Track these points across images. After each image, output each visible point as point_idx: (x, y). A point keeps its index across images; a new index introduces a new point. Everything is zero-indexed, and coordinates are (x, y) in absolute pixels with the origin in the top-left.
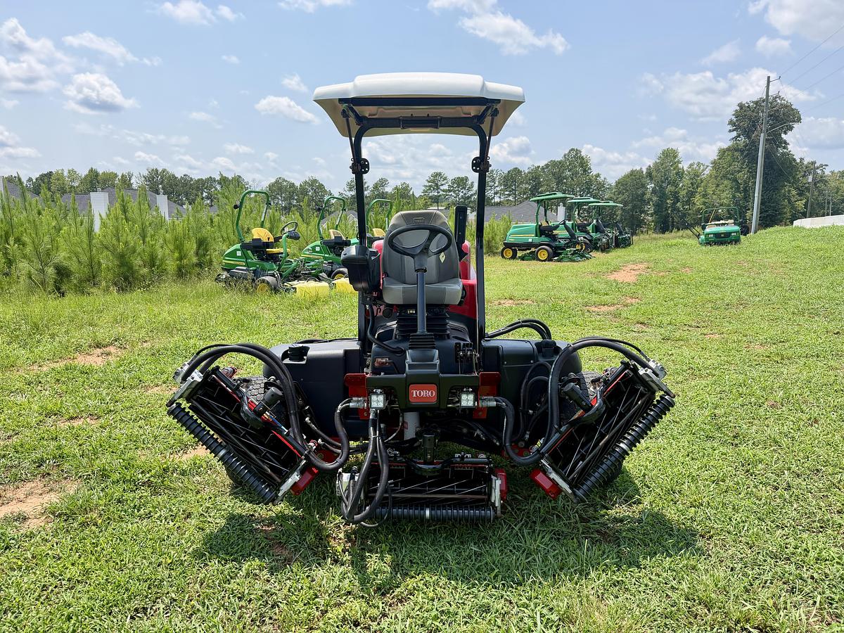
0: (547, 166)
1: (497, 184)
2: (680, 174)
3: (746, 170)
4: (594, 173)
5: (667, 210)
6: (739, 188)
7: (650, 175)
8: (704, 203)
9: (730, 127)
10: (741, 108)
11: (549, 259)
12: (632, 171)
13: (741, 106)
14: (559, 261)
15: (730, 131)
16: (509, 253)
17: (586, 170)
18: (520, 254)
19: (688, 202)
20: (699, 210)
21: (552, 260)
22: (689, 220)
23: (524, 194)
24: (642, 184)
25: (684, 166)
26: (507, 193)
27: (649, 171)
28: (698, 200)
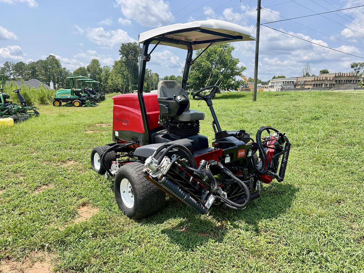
0: (38, 62)
1: (11, 69)
2: (101, 70)
3: (127, 70)
4: (63, 67)
5: (97, 85)
6: (124, 77)
7: (88, 70)
8: (112, 83)
9: (120, 53)
10: (123, 46)
11: (81, 105)
12: (80, 68)
13: (123, 45)
14: (86, 106)
15: (120, 54)
16: (57, 103)
17: (59, 66)
18: (63, 104)
19: (105, 82)
20: (110, 86)
21: (82, 106)
22: (107, 90)
23: (28, 75)
24: (85, 74)
25: (102, 67)
26: (18, 74)
27: (88, 68)
28: (109, 81)
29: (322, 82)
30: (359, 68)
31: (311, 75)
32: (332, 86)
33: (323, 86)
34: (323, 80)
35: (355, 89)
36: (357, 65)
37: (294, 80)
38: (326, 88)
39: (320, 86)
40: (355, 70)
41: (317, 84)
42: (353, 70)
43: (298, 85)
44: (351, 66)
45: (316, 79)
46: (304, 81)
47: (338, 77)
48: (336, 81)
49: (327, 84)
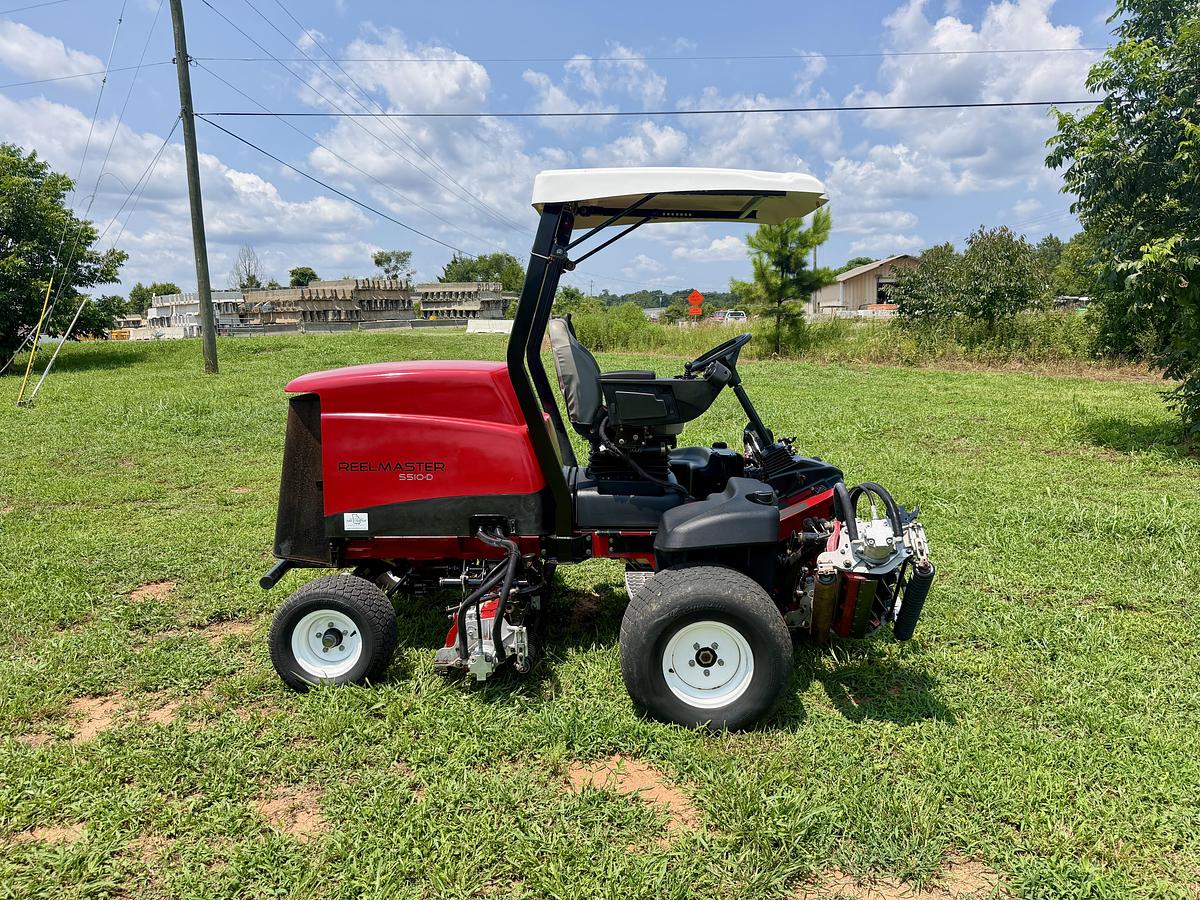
29: (323, 306)
30: (396, 268)
31: (264, 284)
32: (353, 319)
33: (330, 318)
34: (325, 300)
35: (414, 324)
36: (389, 260)
37: (238, 300)
38: (339, 324)
39: (322, 317)
40: (387, 271)
41: (311, 313)
42: (380, 270)
43: (254, 315)
44: (373, 260)
45: (307, 297)
46: (272, 303)
47: (366, 290)
48: (361, 302)
49: (339, 312)
